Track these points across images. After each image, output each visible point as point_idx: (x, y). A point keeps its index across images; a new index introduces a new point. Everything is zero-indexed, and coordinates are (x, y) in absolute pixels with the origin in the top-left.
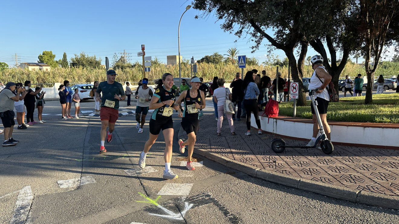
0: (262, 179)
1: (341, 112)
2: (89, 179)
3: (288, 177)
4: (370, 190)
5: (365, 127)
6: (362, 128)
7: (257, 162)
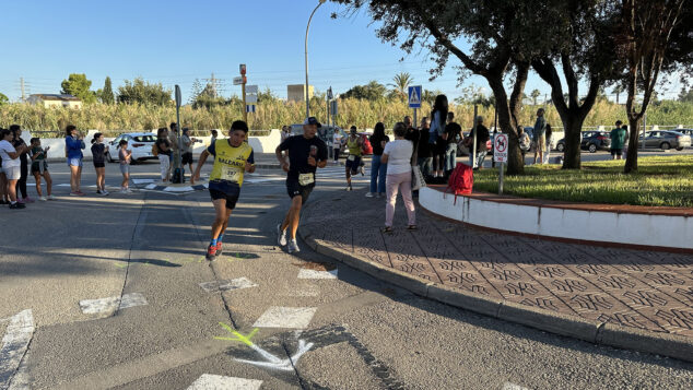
0: (437, 301)
1: (581, 186)
2: (136, 299)
3: (480, 297)
4: (620, 321)
5: (619, 212)
6: (614, 215)
7: (429, 271)
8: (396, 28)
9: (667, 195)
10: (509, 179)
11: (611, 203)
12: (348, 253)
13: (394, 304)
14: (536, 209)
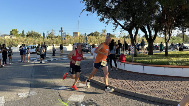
0: (118, 92)
1: (154, 60)
3: (130, 91)
4: (168, 97)
5: (165, 67)
7: (115, 84)
8: (104, 18)
9: (176, 62)
10: (135, 57)
14: (143, 66)
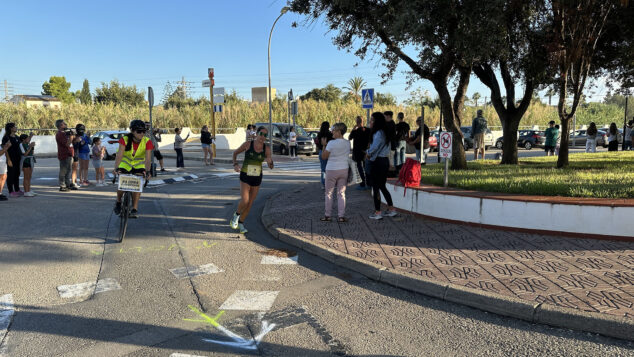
0: (388, 284)
1: (519, 180)
2: (111, 283)
3: (429, 280)
4: (555, 302)
5: (553, 203)
6: (549, 205)
7: (382, 257)
8: (350, 36)
9: (595, 187)
10: (453, 173)
11: (544, 195)
12: (307, 241)
13: (350, 287)
14: (478, 200)
